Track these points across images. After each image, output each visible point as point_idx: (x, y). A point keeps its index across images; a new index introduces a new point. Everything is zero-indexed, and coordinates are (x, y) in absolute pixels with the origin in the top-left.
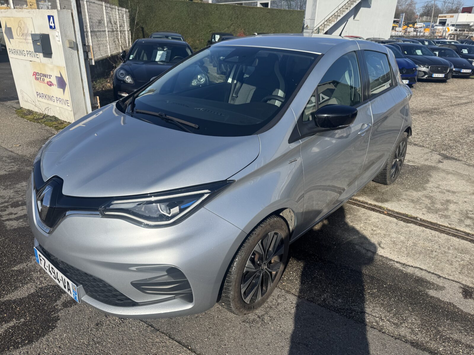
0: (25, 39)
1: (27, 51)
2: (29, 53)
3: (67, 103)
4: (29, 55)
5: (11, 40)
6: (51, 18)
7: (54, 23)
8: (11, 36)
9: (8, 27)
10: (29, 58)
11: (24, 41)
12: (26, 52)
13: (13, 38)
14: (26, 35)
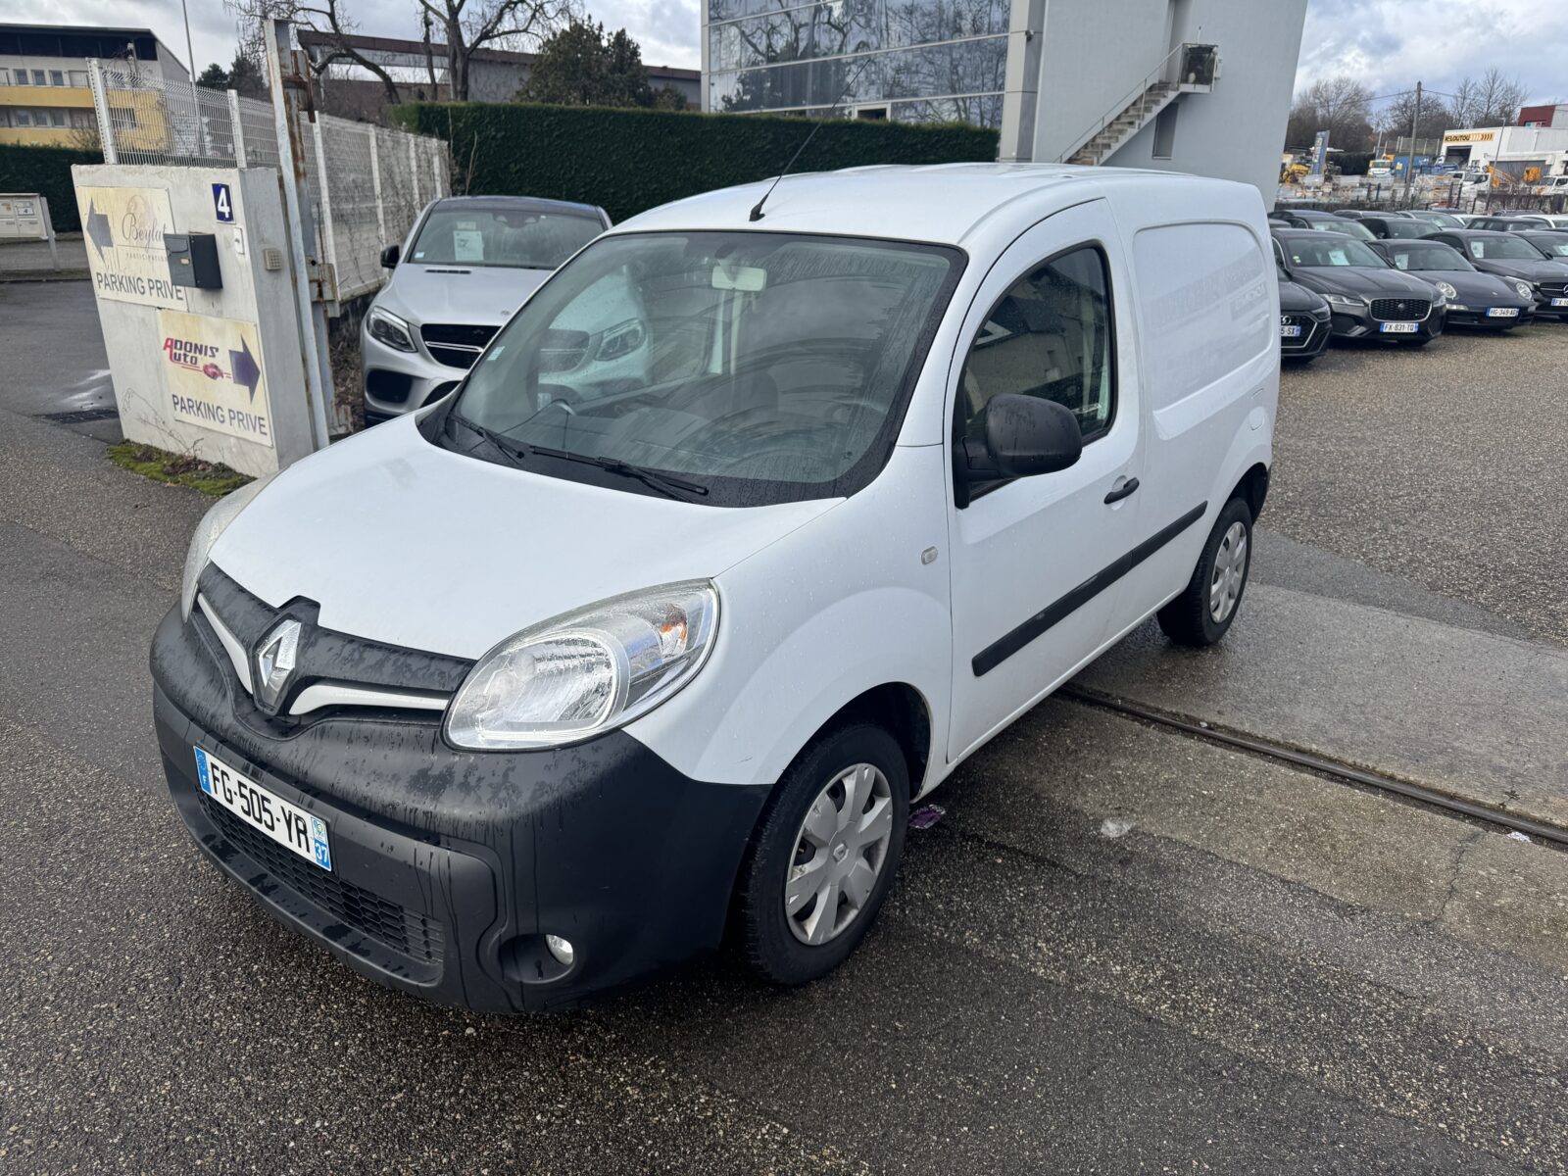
0: (147, 248)
2: (155, 285)
3: (261, 425)
4: (154, 291)
5: (104, 249)
6: (223, 191)
7: (229, 204)
8: (104, 237)
9: (98, 211)
11: (142, 252)
13: (110, 244)
14: (150, 235)
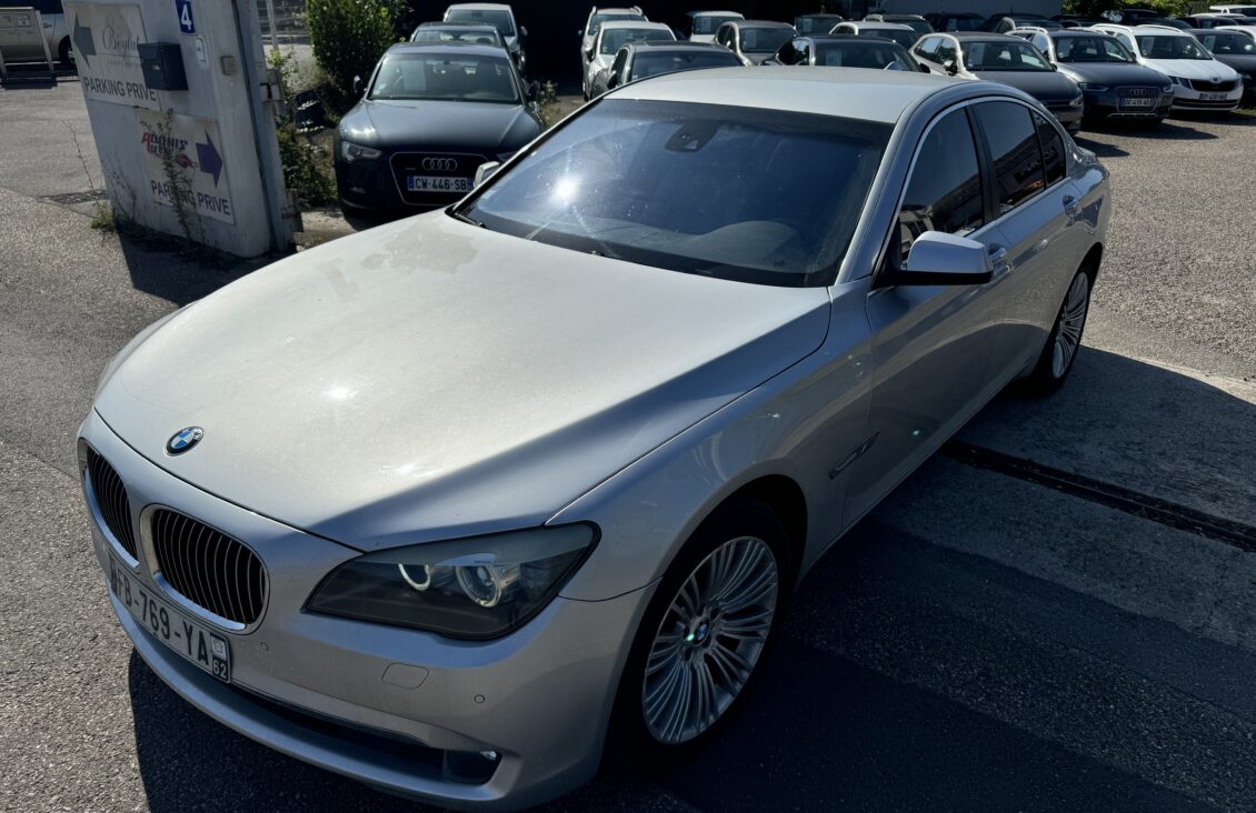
0: (124, 56)
1: (128, 84)
2: (132, 88)
3: (226, 207)
4: (132, 93)
5: (89, 57)
6: (185, 7)
7: (191, 18)
8: (89, 49)
9: (81, 25)
10: (131, 100)
11: (121, 59)
12: (125, 87)
13: (93, 53)
14: (127, 45)
